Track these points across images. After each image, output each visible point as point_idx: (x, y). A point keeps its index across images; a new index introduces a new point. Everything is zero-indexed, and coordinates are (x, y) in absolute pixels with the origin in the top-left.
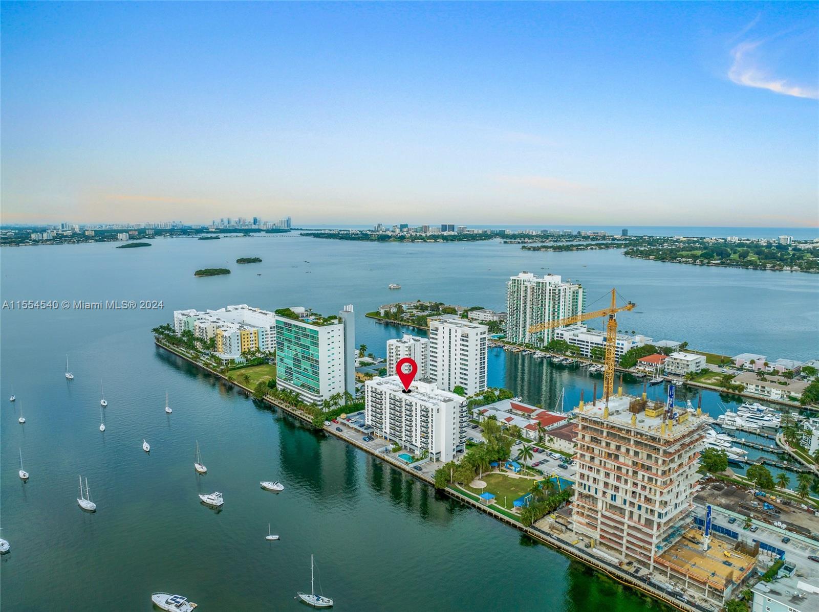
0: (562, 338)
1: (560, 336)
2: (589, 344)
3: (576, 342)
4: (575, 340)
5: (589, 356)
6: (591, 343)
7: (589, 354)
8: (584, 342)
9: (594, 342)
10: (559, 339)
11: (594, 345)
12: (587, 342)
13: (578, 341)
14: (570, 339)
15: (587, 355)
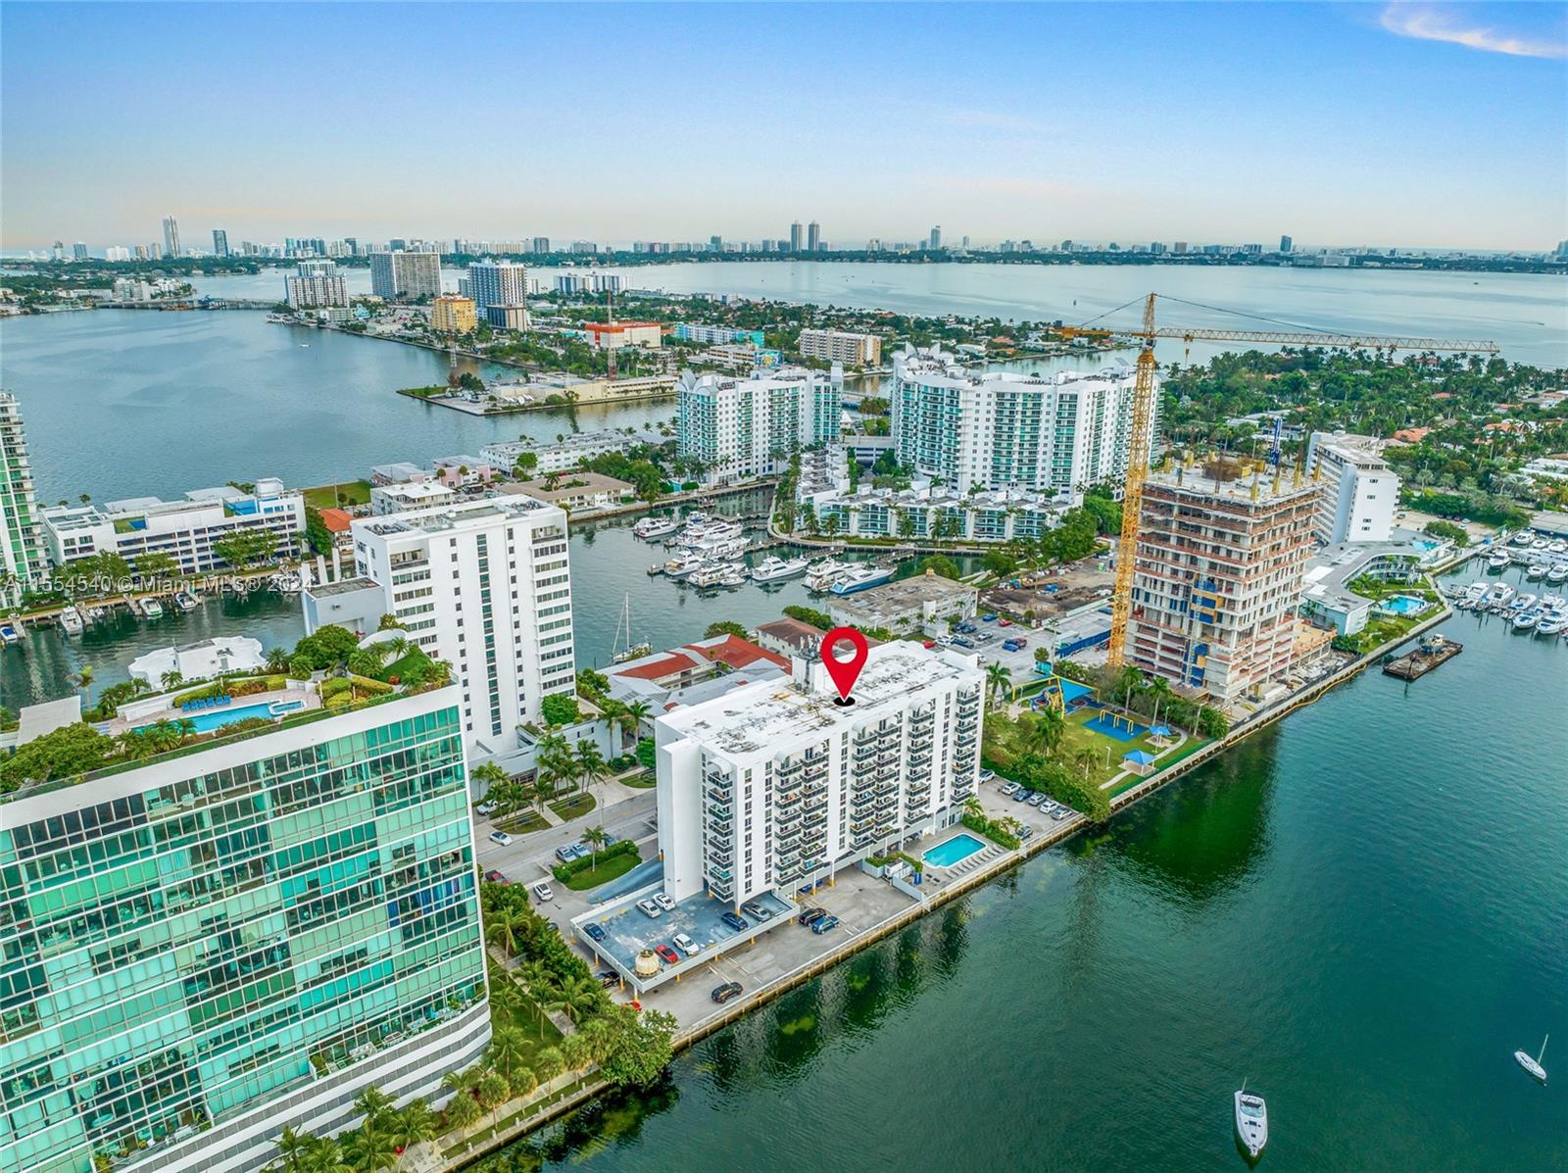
0: (91, 549)
1: (78, 545)
2: (192, 537)
3: (146, 545)
4: (140, 541)
5: (198, 571)
6: (197, 532)
7: (197, 564)
8: (170, 536)
9: (205, 525)
10: (79, 555)
11: (208, 535)
12: (187, 533)
13: (150, 539)
14: (119, 544)
15: (192, 570)
